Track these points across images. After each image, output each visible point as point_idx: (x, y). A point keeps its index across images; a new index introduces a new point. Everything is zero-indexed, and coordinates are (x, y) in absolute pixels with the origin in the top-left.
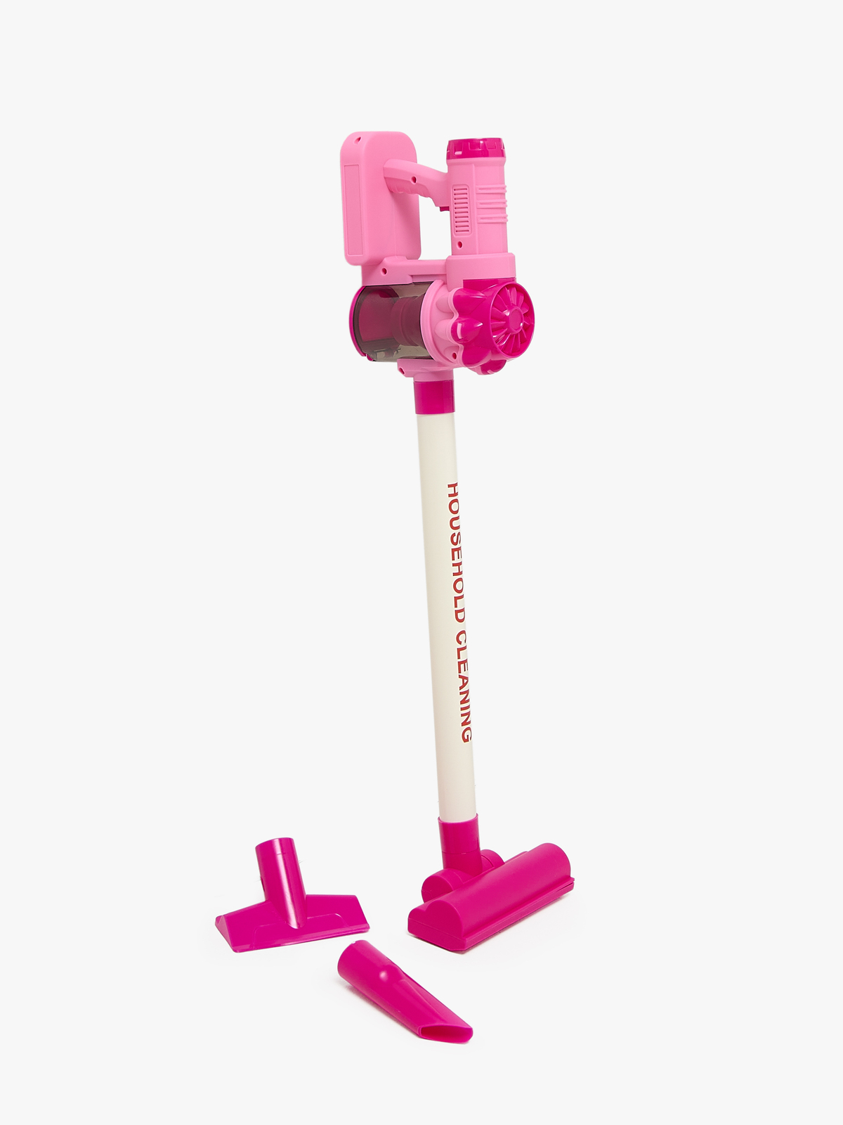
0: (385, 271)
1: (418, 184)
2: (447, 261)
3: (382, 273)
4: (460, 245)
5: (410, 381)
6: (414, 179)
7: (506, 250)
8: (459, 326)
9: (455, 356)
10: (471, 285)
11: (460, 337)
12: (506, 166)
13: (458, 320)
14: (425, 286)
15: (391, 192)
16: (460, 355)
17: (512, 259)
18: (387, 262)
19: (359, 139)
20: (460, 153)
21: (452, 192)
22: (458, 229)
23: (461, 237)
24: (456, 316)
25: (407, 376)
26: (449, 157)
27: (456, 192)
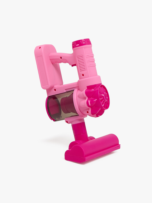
0: (55, 90)
1: (63, 59)
2: (79, 82)
3: (54, 91)
4: (83, 75)
5: (70, 125)
6: (61, 58)
7: (97, 75)
8: (89, 101)
9: (88, 112)
10: (89, 87)
11: (90, 105)
12: (92, 48)
13: (88, 99)
14: (72, 92)
15: (52, 64)
16: (90, 111)
17: (99, 77)
18: (56, 87)
19: (40, 48)
20: (78, 45)
21: (77, 58)
22: (81, 70)
23: (83, 73)
24: (87, 98)
25: (69, 124)
26: (73, 47)
27: (78, 58)
